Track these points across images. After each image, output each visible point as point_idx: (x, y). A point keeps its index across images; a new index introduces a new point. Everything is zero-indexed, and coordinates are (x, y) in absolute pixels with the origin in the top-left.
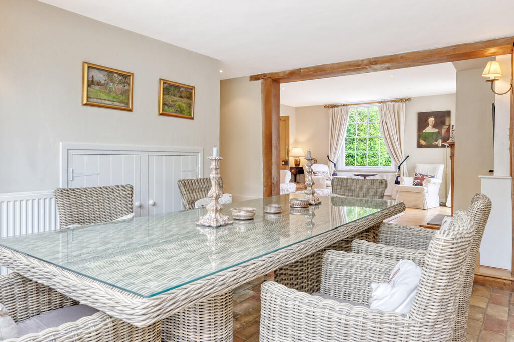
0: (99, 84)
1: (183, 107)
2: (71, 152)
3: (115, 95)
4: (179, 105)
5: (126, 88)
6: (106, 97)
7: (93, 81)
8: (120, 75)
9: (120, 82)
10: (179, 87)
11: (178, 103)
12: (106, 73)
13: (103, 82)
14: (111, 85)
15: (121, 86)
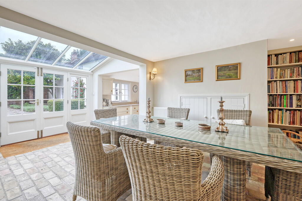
0: (189, 75)
1: (231, 75)
2: (182, 97)
3: (195, 77)
4: (228, 74)
5: (200, 74)
6: (192, 79)
7: (187, 75)
8: (197, 70)
9: (197, 72)
10: (228, 66)
11: (227, 74)
12: (192, 71)
13: (191, 74)
14: (194, 74)
15: (198, 74)
